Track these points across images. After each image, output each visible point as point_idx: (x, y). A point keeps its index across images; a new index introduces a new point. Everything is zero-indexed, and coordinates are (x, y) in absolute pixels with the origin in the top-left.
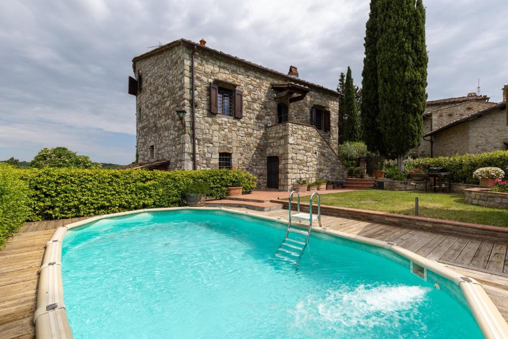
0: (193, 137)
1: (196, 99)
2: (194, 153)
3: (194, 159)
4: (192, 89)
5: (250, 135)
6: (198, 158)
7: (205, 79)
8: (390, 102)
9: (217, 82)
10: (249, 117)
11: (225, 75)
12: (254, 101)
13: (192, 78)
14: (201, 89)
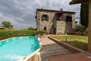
0: (39, 25)
1: (40, 18)
2: (39, 28)
3: (39, 29)
4: (39, 17)
5: (50, 24)
6: (40, 28)
7: (41, 15)
8: (86, 12)
9: (43, 15)
10: (50, 20)
11: (45, 13)
12: (51, 17)
13: (39, 15)
14: (40, 17)
